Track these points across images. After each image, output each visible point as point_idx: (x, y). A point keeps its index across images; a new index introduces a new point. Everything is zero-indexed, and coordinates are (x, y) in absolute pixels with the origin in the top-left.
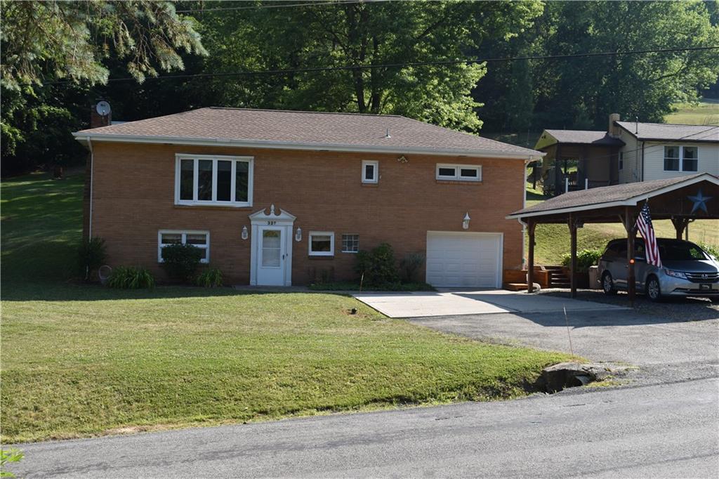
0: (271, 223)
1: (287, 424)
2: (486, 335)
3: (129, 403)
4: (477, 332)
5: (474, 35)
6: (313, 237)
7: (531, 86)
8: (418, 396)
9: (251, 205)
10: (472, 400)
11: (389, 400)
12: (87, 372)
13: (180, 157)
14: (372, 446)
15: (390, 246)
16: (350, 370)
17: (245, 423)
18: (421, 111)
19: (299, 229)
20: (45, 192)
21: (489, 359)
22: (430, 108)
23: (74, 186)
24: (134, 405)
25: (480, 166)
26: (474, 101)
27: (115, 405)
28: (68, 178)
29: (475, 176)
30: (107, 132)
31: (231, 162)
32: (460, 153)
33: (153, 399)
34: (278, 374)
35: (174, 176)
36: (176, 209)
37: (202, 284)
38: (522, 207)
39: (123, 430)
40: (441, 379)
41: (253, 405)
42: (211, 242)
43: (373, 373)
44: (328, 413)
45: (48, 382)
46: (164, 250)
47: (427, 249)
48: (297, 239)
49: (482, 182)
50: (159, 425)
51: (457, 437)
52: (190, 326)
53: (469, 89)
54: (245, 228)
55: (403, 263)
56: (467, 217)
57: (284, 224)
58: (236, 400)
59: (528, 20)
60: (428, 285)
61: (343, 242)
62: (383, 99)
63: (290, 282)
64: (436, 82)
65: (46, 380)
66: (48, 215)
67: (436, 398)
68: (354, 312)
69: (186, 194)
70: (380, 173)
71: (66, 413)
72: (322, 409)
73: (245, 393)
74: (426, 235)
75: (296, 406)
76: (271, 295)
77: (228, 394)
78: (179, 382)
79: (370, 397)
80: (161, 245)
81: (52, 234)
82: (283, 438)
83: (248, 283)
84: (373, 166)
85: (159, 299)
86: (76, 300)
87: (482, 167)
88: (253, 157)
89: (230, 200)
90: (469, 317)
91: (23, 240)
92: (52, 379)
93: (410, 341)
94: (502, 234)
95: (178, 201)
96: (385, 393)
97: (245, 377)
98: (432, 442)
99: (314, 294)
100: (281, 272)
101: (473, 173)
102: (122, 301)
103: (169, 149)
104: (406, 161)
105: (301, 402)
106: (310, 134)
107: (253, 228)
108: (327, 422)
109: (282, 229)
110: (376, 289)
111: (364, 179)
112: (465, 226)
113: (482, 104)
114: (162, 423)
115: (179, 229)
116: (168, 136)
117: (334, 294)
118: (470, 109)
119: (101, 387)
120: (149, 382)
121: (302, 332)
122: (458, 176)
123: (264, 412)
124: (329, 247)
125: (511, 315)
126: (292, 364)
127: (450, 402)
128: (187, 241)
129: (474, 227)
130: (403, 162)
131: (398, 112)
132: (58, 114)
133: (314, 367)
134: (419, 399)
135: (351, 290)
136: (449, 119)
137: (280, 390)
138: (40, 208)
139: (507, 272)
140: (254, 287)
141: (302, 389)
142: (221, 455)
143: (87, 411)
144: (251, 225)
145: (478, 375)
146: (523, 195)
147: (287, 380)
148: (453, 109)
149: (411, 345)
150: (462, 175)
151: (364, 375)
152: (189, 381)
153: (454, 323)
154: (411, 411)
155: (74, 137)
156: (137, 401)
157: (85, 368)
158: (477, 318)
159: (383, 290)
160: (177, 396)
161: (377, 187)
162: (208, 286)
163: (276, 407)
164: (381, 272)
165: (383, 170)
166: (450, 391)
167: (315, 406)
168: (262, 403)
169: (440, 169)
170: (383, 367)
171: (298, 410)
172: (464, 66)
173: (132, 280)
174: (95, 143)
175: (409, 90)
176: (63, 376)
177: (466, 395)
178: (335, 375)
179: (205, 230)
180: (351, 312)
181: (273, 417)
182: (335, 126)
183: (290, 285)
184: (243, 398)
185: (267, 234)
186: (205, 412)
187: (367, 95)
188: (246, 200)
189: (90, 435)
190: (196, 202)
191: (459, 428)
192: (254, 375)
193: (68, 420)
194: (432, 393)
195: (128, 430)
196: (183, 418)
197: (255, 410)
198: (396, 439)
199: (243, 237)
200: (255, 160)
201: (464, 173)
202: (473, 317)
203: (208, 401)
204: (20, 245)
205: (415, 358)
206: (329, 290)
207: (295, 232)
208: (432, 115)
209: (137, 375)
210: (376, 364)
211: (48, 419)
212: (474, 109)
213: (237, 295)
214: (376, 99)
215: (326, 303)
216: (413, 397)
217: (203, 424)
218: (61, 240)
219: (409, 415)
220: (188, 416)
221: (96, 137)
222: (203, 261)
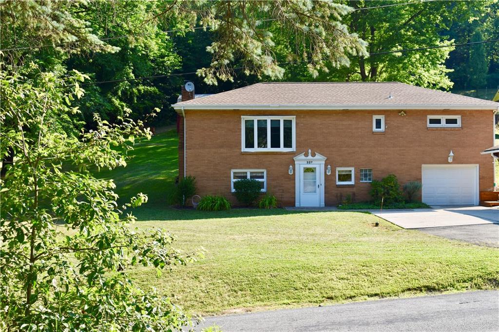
0: (309, 162)
1: (350, 307)
2: (481, 241)
3: (235, 291)
4: (474, 238)
5: (445, 20)
6: (339, 171)
7: (485, 54)
8: (440, 286)
9: (295, 150)
10: (481, 289)
11: (419, 289)
12: (203, 270)
13: (244, 118)
14: (419, 323)
15: (395, 176)
16: (388, 267)
17: (320, 306)
18: (407, 77)
19: (329, 166)
20: (145, 145)
21: (490, 258)
22: (414, 75)
23: (164, 140)
24: (239, 293)
25: (460, 116)
26: (447, 68)
27: (226, 293)
28: (158, 135)
29: (456, 123)
30: (195, 103)
31: (279, 120)
32: (445, 107)
33: (251, 289)
34: (336, 270)
35: (240, 132)
36: (243, 154)
37: (263, 207)
38: (492, 145)
39: (234, 311)
40: (456, 274)
41: (322, 293)
42: (267, 177)
43: (405, 270)
44: (377, 298)
45: (178, 277)
46: (235, 183)
47: (422, 178)
48: (327, 173)
49: (462, 127)
50: (259, 307)
51: (481, 317)
52: (264, 237)
53: (443, 59)
54: (291, 167)
55: (405, 188)
56: (451, 154)
57: (318, 162)
58: (309, 289)
59: (486, 7)
60: (423, 204)
61: (361, 174)
62: (379, 70)
63: (324, 204)
64: (418, 56)
65: (177, 275)
66: (150, 161)
67: (454, 288)
68: (377, 225)
69: (250, 144)
70: (386, 124)
71: (194, 299)
72: (372, 296)
73: (315, 284)
74: (421, 168)
75: (353, 294)
76: (313, 213)
77: (303, 285)
78: (268, 276)
79: (405, 287)
80: (233, 180)
81: (154, 174)
82: (351, 317)
83: (294, 205)
84: (380, 119)
85: (236, 218)
86: (180, 219)
87: (461, 117)
88: (295, 117)
89: (280, 147)
90: (463, 227)
91: (136, 179)
92: (180, 275)
93: (426, 246)
94: (478, 165)
95: (244, 149)
96: (416, 284)
97: (313, 273)
98: (464, 320)
99: (344, 213)
100: (318, 197)
101: (454, 121)
102: (211, 220)
103: (237, 113)
104: (405, 115)
105: (356, 291)
106: (334, 98)
107: (297, 166)
108: (379, 305)
109: (317, 167)
110: (387, 207)
111: (375, 129)
112: (450, 160)
113: (453, 70)
114: (260, 306)
115: (246, 168)
116: (236, 104)
117: (357, 212)
118: (444, 74)
119: (215, 281)
120: (247, 277)
121: (344, 240)
122: (443, 124)
123: (331, 298)
124: (351, 179)
125: (495, 225)
126: (345, 263)
127: (464, 290)
128: (251, 177)
129: (456, 161)
130: (403, 115)
131: (391, 79)
132: (150, 91)
133: (361, 265)
134: (441, 288)
135: (369, 209)
136: (428, 82)
137: (340, 282)
138: (143, 156)
139: (482, 193)
140: (298, 208)
141: (355, 282)
142: (311, 329)
143: (208, 297)
144: (295, 164)
145: (483, 271)
146: (493, 136)
147: (343, 275)
148: (431, 75)
149: (428, 249)
150: (446, 123)
151: (398, 271)
152: (274, 276)
153: (453, 232)
154: (439, 297)
155: (173, 108)
156: (241, 290)
157: (201, 267)
158: (469, 228)
159: (392, 208)
160: (268, 287)
161: (384, 134)
162: (267, 208)
163: (338, 294)
164: (390, 195)
165: (388, 122)
166: (463, 282)
167: (366, 293)
168: (328, 292)
169: (430, 120)
170: (411, 265)
171: (355, 296)
172: (437, 43)
173: (215, 205)
174: (187, 111)
175: (400, 63)
176: (188, 273)
177: (476, 285)
178: (377, 271)
179: (263, 168)
180: (375, 225)
181: (337, 301)
182: (352, 92)
183: (324, 206)
184: (314, 288)
185: (307, 170)
186: (289, 298)
187: (367, 68)
188: (291, 147)
189: (213, 314)
190: (256, 149)
191: (481, 309)
192: (320, 271)
193: (195, 303)
194: (451, 284)
195: (237, 311)
196: (274, 302)
197: (324, 297)
198: (436, 318)
199: (289, 173)
200: (296, 118)
201: (448, 121)
202: (467, 227)
203: (290, 290)
204: (134, 182)
205: (434, 258)
206: (352, 209)
207: (326, 168)
208: (416, 79)
209: (238, 272)
210: (406, 263)
211: (182, 303)
212: (447, 74)
213: (289, 214)
214: (373, 71)
215: (355, 219)
216: (437, 287)
217: (289, 306)
218: (161, 178)
219: (439, 300)
220: (278, 301)
221: (187, 107)
222: (263, 190)
